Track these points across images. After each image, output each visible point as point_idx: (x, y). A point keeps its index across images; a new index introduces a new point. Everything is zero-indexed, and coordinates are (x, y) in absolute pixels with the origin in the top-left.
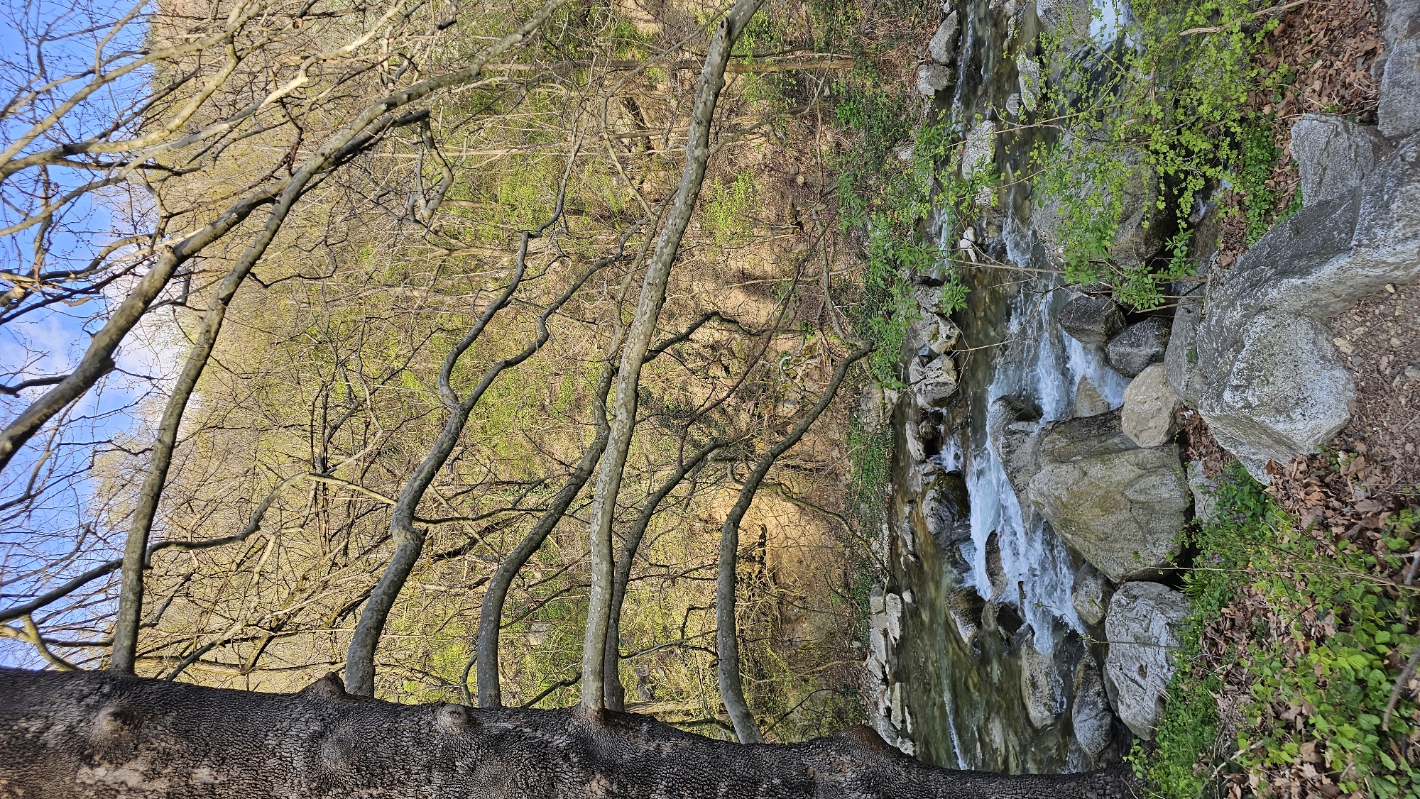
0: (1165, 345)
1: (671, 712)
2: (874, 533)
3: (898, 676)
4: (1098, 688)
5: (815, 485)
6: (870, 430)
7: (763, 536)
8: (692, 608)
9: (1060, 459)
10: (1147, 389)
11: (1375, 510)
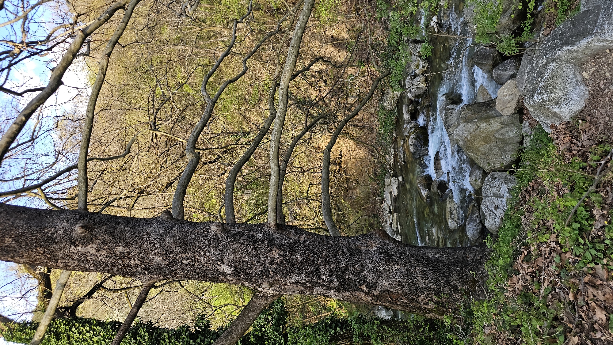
0: (518, 70)
1: (303, 225)
2: (388, 153)
3: (395, 210)
4: (477, 214)
5: (363, 133)
6: (388, 109)
7: (340, 155)
8: (311, 184)
9: (468, 121)
10: (508, 90)
11: (590, 144)
